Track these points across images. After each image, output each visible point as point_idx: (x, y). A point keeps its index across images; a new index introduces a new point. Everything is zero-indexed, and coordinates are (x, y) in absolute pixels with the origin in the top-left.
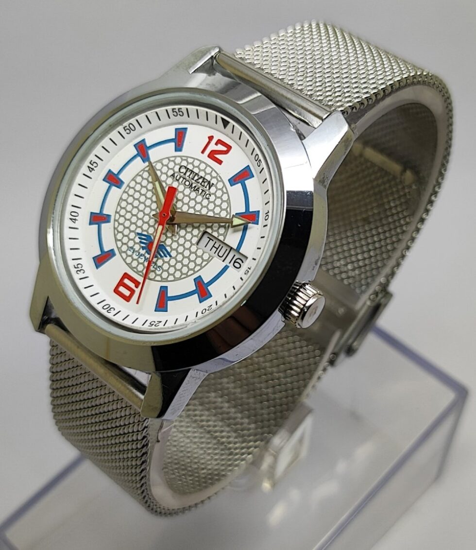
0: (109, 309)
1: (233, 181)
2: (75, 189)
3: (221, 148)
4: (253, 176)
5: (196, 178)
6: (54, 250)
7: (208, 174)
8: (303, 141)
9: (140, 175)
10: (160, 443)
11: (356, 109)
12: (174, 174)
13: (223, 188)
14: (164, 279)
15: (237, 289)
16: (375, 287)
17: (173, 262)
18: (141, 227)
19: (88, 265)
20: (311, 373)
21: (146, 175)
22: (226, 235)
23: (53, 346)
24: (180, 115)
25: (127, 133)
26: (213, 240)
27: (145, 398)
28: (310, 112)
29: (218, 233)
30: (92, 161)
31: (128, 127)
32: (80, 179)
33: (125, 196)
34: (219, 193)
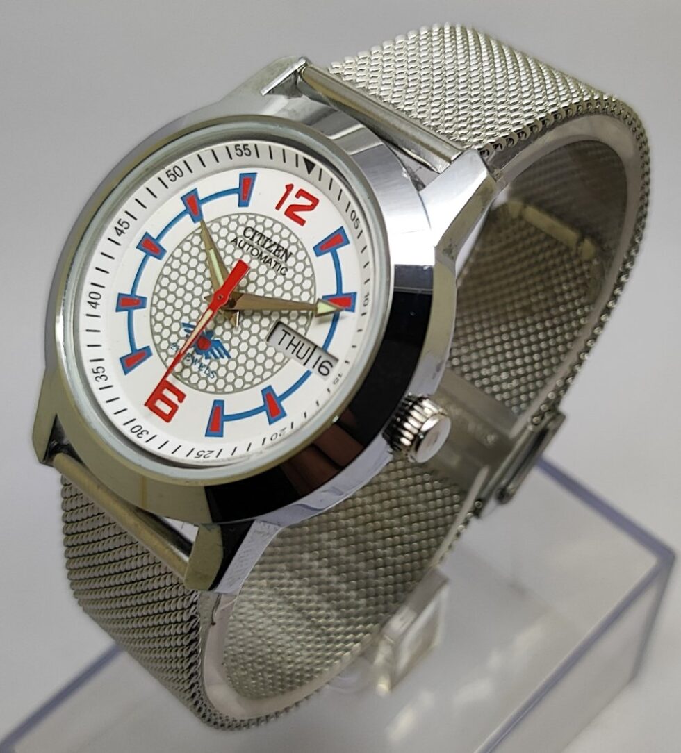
0: (140, 432)
1: (321, 249)
2: (97, 260)
3: (303, 201)
4: (348, 242)
5: (268, 244)
6: (64, 346)
7: (285, 239)
8: (420, 192)
9: (189, 241)
10: (215, 626)
11: (501, 147)
12: (236, 239)
13: (305, 258)
14: (220, 390)
15: (321, 404)
16: (538, 404)
17: (232, 365)
18: (188, 315)
19: (113, 368)
20: (447, 526)
21: (197, 240)
22: (309, 326)
23: (65, 485)
24: (246, 154)
25: (171, 180)
26: (290, 335)
27: (190, 560)
28: (432, 150)
29: (297, 324)
30: (120, 220)
31: (172, 172)
32: (103, 245)
33: (167, 271)
34: (300, 267)
